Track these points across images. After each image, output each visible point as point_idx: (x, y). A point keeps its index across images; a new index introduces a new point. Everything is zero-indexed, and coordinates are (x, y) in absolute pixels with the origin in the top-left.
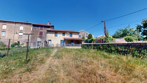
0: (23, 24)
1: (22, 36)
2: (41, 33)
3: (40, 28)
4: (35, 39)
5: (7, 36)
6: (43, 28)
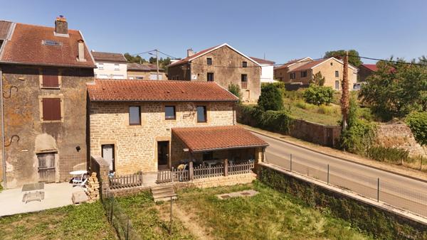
2: (52, 109)
3: (41, 77)
4: (21, 142)
6: (60, 77)
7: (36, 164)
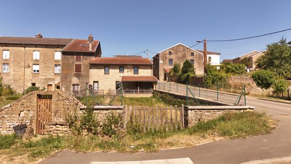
0: (38, 46)
1: (38, 71)
2: (78, 68)
3: (75, 56)
4: (67, 80)
5: (12, 73)
6: (82, 57)
7: (72, 89)
